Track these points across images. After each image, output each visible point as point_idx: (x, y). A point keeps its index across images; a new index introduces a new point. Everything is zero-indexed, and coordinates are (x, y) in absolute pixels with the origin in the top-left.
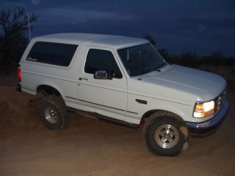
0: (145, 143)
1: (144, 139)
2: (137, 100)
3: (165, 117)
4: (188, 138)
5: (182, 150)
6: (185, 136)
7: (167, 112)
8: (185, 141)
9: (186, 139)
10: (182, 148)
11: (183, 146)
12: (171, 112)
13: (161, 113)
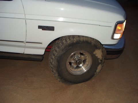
0: (57, 75)
1: (54, 71)
2: (40, 27)
3: (78, 42)
4: (101, 61)
5: (95, 73)
6: (99, 59)
7: (79, 36)
8: (99, 64)
9: (100, 61)
10: (96, 72)
11: (97, 69)
12: (83, 36)
13: (72, 39)
